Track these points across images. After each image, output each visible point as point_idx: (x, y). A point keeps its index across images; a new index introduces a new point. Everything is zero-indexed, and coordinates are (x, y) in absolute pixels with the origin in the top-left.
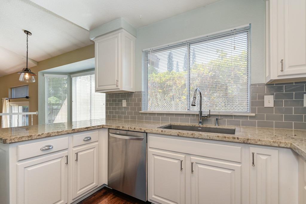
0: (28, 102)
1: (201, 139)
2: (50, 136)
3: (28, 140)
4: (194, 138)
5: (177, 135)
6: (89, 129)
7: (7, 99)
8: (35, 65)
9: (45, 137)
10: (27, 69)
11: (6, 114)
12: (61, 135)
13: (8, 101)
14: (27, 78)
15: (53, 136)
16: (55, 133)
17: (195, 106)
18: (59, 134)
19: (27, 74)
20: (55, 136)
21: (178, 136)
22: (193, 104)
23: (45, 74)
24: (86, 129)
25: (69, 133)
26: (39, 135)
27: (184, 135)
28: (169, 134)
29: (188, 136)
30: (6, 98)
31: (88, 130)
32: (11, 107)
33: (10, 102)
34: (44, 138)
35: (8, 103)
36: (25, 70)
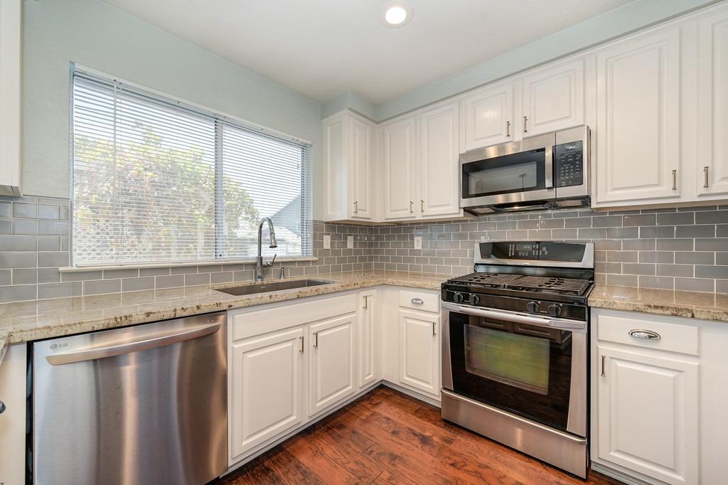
1: (327, 294)
4: (319, 295)
5: (296, 297)
17: (276, 247)
21: (298, 297)
22: (273, 244)
27: (307, 295)
28: (284, 298)
29: (312, 294)
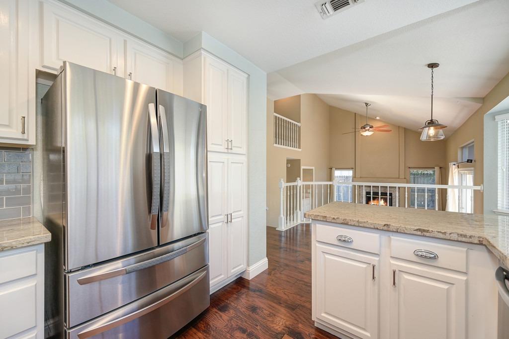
0: (473, 168)
2: (347, 224)
3: (323, 221)
6: (428, 234)
7: (454, 165)
8: (480, 105)
9: (341, 223)
10: (432, 120)
11: (453, 187)
12: (364, 227)
13: (456, 166)
14: (431, 135)
15: (351, 225)
16: (354, 221)
18: (360, 225)
19: (432, 128)
20: (354, 226)
23: (496, 117)
24: (419, 233)
25: (377, 229)
26: (334, 219)
30: (453, 163)
31: (424, 236)
32: (461, 177)
33: (458, 167)
34: (339, 223)
35: (456, 170)
36: (429, 123)
